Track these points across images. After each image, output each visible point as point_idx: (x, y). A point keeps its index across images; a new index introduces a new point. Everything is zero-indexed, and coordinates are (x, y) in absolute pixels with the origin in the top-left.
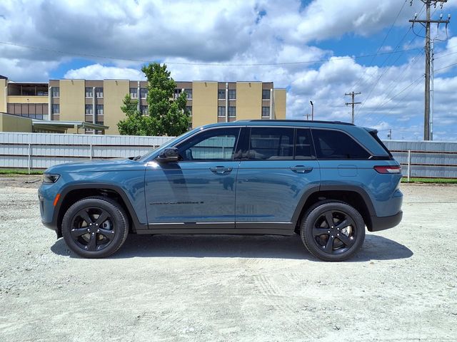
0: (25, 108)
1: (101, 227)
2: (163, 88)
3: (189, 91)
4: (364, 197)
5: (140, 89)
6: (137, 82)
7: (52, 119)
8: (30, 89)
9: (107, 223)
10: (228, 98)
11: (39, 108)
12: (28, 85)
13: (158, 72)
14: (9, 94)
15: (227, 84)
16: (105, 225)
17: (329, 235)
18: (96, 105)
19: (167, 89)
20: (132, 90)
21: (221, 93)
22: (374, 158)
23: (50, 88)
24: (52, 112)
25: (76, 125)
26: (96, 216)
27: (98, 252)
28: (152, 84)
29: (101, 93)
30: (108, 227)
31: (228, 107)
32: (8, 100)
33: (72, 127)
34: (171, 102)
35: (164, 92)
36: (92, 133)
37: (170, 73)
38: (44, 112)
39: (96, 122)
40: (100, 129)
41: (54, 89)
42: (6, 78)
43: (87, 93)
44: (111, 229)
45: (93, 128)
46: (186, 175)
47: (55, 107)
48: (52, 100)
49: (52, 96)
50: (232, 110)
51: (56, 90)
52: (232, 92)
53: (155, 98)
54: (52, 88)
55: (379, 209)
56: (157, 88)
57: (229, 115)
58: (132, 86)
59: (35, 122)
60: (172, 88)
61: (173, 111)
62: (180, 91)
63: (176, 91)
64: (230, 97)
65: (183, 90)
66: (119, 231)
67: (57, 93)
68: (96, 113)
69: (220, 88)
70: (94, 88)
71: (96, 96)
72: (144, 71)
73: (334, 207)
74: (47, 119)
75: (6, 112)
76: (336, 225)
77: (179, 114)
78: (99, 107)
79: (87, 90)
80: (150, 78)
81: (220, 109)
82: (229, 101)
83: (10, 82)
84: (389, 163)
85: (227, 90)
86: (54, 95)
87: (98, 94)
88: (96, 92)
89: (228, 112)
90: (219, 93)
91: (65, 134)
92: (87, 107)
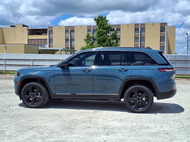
0: (36, 41)
1: (36, 94)
2: (104, 28)
3: (119, 30)
4: (152, 83)
5: (93, 30)
6: (91, 26)
7: (49, 47)
8: (39, 31)
9: (39, 93)
10: (141, 33)
11: (43, 41)
12: (38, 30)
13: (102, 20)
14: (29, 34)
15: (140, 25)
16: (39, 94)
17: (136, 101)
18: (71, 39)
19: (106, 29)
20: (89, 30)
21: (136, 30)
22: (159, 65)
23: (48, 31)
24: (49, 43)
25: (60, 49)
26: (35, 90)
27: (35, 106)
28: (99, 27)
29: (73, 33)
30: (40, 95)
31: (141, 37)
32: (28, 37)
33: (58, 50)
34: (108, 36)
35: (105, 31)
36: (68, 54)
37: (108, 21)
38: (45, 43)
39: (71, 48)
40: (73, 52)
41: (50, 31)
42: (27, 27)
43: (66, 33)
44: (41, 96)
45: (69, 51)
46: (71, 73)
47: (51, 40)
48: (49, 37)
49: (49, 35)
50: (143, 39)
51: (51, 32)
52: (143, 29)
53: (100, 34)
54: (49, 31)
55: (160, 89)
56: (101, 29)
57: (141, 42)
58: (89, 28)
59: (40, 48)
60: (109, 29)
61: (109, 41)
62: (114, 30)
63: (112, 30)
64: (142, 32)
65: (115, 29)
66: (43, 97)
67: (52, 33)
68: (71, 43)
69: (136, 27)
70: (70, 30)
71: (71, 34)
72: (95, 20)
73: (138, 87)
74: (47, 47)
75: (27, 44)
76: (139, 96)
77: (112, 43)
78: (72, 40)
79: (67, 31)
80: (98, 23)
81: (136, 38)
82: (141, 34)
83: (29, 28)
84: (169, 67)
85: (140, 28)
86: (50, 34)
87: (72, 33)
88: (71, 32)
89: (141, 40)
90: (135, 30)
91: (55, 55)
92: (67, 40)
